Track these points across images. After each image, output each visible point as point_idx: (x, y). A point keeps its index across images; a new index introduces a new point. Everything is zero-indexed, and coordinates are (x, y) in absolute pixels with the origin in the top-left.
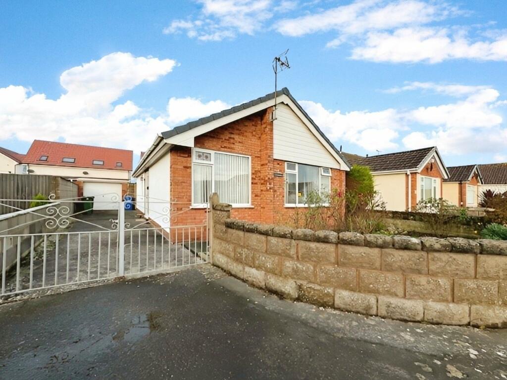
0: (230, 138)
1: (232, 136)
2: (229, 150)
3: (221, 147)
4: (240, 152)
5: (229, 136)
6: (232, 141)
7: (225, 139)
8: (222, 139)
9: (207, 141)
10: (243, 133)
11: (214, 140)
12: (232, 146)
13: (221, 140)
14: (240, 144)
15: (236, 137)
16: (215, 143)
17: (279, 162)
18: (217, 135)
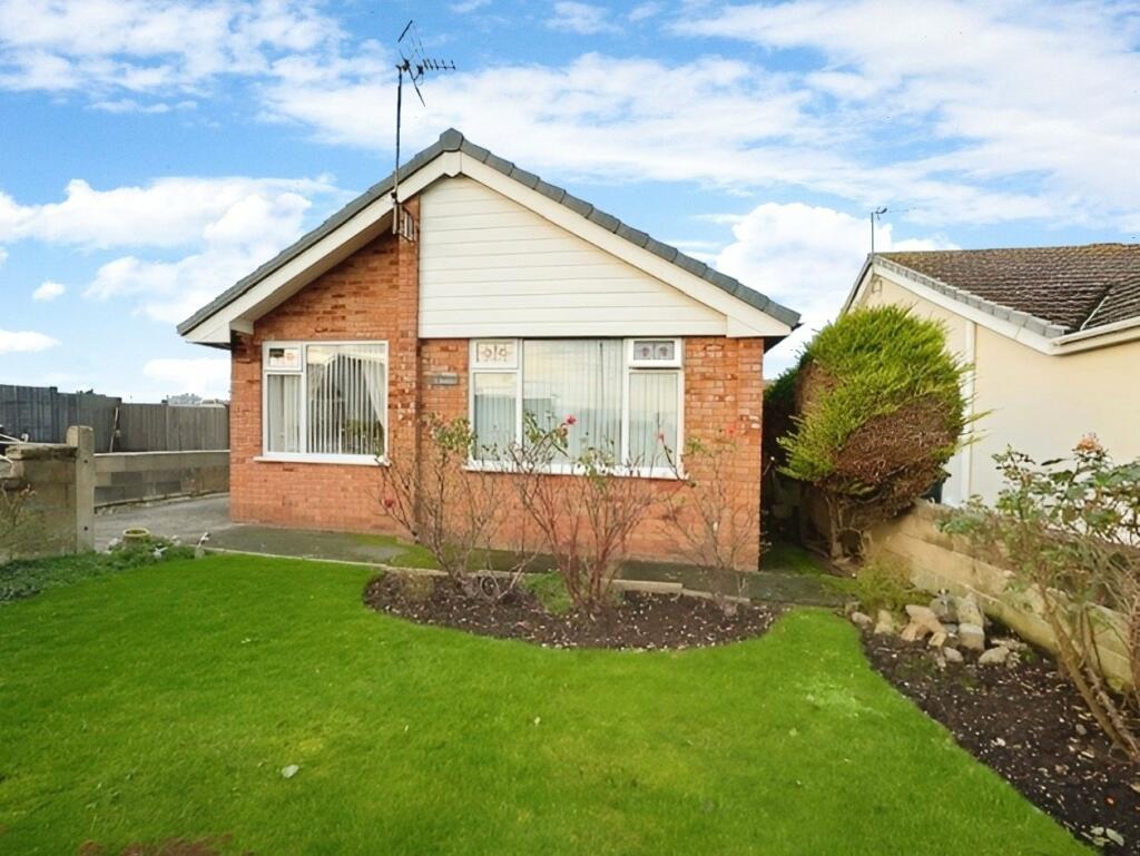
0: (336, 307)
1: (341, 301)
2: (332, 334)
3: (317, 331)
4: (359, 334)
5: (334, 302)
6: (339, 313)
7: (325, 312)
8: (317, 313)
9: (287, 324)
10: (367, 288)
11: (302, 318)
12: (340, 324)
13: (315, 317)
14: (360, 317)
15: (350, 302)
16: (302, 325)
17: (444, 344)
18: (308, 307)
